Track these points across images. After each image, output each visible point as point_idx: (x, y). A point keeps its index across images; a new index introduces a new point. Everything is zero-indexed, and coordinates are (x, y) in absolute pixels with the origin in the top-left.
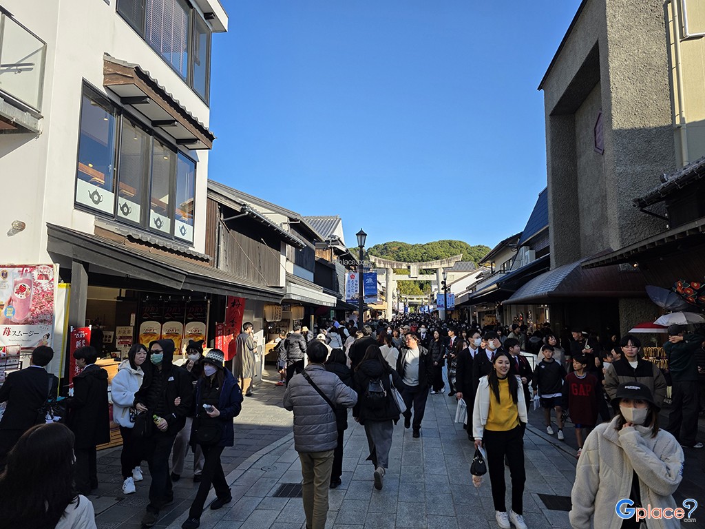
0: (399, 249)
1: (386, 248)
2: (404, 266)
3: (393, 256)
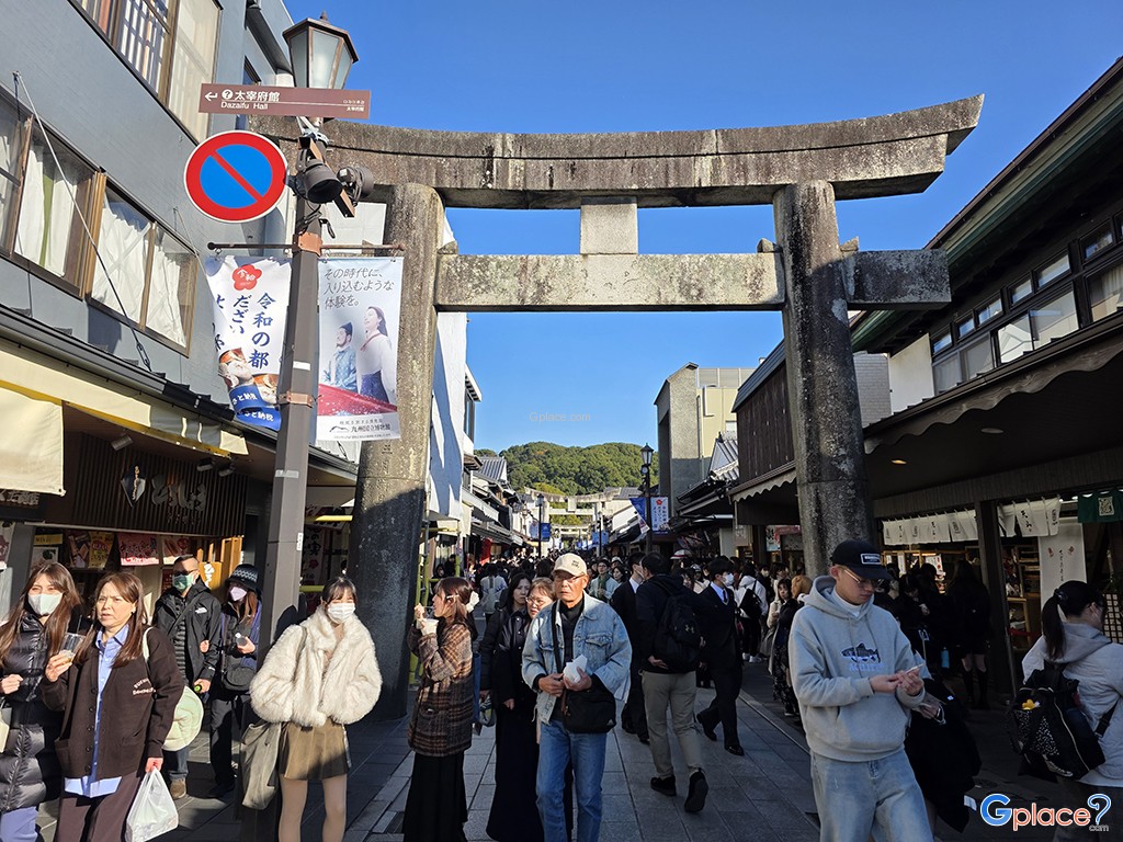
0: (546, 453)
1: (527, 452)
2: (562, 500)
3: (538, 465)
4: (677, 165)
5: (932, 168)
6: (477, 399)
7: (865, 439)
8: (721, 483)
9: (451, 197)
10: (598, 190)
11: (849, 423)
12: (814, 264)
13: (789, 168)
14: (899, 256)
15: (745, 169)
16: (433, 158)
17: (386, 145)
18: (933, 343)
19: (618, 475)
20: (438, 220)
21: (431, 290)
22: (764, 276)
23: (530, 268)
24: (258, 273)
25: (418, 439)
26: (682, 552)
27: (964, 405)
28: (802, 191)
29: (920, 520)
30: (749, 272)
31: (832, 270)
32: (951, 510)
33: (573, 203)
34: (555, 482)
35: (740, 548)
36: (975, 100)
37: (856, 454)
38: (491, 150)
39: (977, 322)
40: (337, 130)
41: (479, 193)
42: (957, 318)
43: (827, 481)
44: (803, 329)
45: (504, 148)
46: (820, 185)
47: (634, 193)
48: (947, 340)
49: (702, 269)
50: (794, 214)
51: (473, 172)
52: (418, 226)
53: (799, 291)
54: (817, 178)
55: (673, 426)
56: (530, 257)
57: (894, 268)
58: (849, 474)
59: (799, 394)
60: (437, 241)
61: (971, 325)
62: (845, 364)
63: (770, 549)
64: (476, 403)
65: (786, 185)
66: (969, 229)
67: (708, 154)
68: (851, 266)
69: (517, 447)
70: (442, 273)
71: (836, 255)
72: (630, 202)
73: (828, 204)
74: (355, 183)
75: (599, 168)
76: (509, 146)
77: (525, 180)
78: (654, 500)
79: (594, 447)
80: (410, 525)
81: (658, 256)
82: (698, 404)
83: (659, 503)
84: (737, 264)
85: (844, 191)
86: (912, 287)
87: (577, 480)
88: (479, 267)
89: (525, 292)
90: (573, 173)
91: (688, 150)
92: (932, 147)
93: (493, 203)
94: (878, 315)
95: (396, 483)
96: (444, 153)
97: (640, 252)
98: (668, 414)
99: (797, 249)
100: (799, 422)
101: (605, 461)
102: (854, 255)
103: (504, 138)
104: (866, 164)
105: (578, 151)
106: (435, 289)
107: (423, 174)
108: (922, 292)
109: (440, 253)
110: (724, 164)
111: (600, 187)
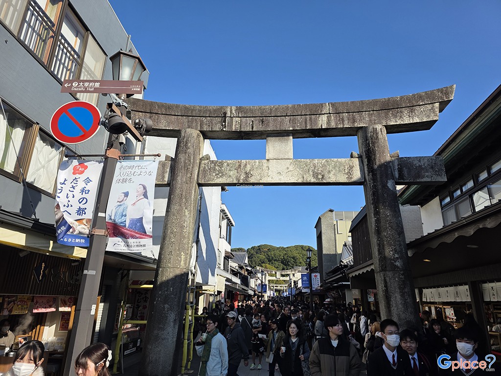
0: (268, 250)
1: (259, 249)
2: (274, 273)
3: (264, 255)
4: (311, 119)
5: (433, 118)
6: (233, 225)
7: (408, 249)
8: (346, 266)
9: (207, 135)
10: (274, 130)
11: (399, 241)
12: (378, 163)
13: (363, 119)
14: (420, 159)
15: (343, 120)
16: (199, 118)
17: (178, 112)
18: (441, 201)
19: (301, 260)
20: (201, 145)
21: (196, 176)
22: (354, 169)
23: (242, 166)
24: (86, 167)
25: (186, 248)
26: (329, 300)
27: (456, 233)
28: (370, 129)
29: (441, 290)
30: (346, 167)
31: (386, 166)
32: (456, 285)
33: (263, 137)
34: (272, 263)
35: (355, 299)
36: (451, 87)
37: (404, 257)
38: (225, 114)
39: (462, 191)
40: (157, 106)
41: (220, 132)
42: (452, 188)
43: (389, 271)
44: (374, 194)
45: (231, 113)
46: (379, 127)
47: (291, 131)
48: (448, 200)
49: (324, 166)
50: (367, 140)
51: (217, 124)
52: (191, 147)
53: (371, 176)
54: (377, 124)
55: (323, 238)
56: (242, 161)
57: (417, 165)
58: (400, 267)
59: (373, 226)
60: (199, 154)
61: (459, 192)
62: (396, 211)
63: (370, 300)
64: (232, 227)
65: (363, 127)
66: (454, 147)
67: (325, 114)
68: (396, 164)
69: (255, 246)
70: (202, 168)
71: (388, 159)
72: (289, 136)
73: (383, 135)
74: (142, 126)
75: (274, 121)
76: (234, 112)
77: (240, 126)
78: (313, 275)
79: (290, 247)
80: (180, 292)
81: (302, 160)
82: (335, 229)
83: (316, 276)
84: (341, 163)
85: (391, 129)
86: (427, 174)
87: (282, 262)
88: (219, 166)
89: (240, 177)
90: (262, 123)
91: (316, 111)
92: (432, 108)
93: (226, 137)
94: (413, 188)
95: (174, 270)
96: (204, 115)
97: (294, 158)
98: (321, 232)
99: (369, 156)
100: (374, 240)
101: (295, 254)
102: (397, 159)
103: (231, 108)
104: (401, 117)
105: (265, 114)
106: (198, 176)
107: (194, 124)
108: (432, 176)
109: (201, 159)
110: (333, 118)
111: (275, 129)
